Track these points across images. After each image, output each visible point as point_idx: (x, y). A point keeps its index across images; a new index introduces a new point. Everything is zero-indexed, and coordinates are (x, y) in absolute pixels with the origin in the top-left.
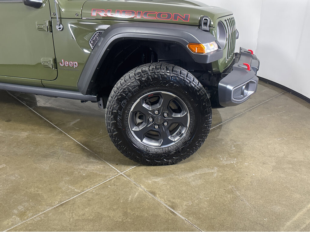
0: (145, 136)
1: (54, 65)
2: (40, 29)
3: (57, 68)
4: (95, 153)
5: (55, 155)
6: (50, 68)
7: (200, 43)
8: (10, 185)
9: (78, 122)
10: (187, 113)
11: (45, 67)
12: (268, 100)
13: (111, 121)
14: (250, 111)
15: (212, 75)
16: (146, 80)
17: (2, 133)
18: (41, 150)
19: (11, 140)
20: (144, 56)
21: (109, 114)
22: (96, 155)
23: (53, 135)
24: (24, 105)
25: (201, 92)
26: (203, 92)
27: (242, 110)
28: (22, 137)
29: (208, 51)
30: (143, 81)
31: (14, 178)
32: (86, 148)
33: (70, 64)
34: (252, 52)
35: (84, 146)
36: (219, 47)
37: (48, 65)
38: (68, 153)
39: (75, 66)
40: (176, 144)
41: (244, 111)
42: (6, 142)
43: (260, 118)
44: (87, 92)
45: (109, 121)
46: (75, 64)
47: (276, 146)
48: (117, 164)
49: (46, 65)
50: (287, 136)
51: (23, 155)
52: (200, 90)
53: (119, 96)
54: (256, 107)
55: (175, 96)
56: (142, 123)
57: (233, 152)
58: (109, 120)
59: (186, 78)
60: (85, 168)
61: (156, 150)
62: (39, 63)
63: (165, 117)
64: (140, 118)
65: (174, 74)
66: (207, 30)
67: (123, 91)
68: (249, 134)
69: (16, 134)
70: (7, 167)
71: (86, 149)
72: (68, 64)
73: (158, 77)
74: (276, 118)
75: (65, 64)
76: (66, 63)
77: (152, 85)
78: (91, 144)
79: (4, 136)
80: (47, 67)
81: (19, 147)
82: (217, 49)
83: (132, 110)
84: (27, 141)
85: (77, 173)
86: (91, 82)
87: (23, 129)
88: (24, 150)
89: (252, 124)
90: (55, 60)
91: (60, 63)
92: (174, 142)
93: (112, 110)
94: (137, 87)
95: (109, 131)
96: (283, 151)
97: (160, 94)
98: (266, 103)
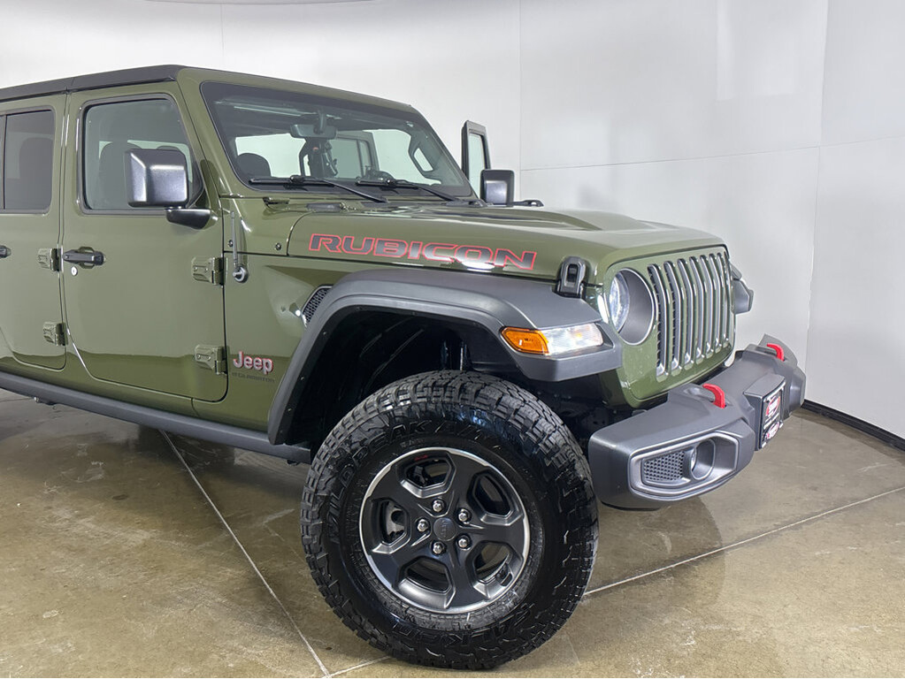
0: (406, 572)
1: (221, 364)
2: (199, 277)
3: (226, 372)
4: (288, 609)
5: (185, 600)
6: (211, 369)
7: (535, 327)
8: (41, 668)
9: (286, 516)
10: (523, 517)
11: (202, 368)
12: (869, 499)
13: (313, 520)
14: (796, 528)
15: (615, 412)
16: (406, 415)
17: (93, 526)
18: (159, 584)
19: (101, 549)
20: (448, 352)
21: (309, 501)
22: (288, 614)
23: (208, 545)
24: (178, 459)
25: (557, 458)
26: (560, 458)
27: (773, 523)
28: (132, 543)
29: (560, 350)
30: (397, 419)
31: (61, 651)
32: (272, 592)
33: (255, 363)
34: (780, 350)
35: (268, 586)
36: (606, 339)
37: (208, 363)
38: (219, 599)
39: (265, 368)
40: (489, 606)
41: (777, 527)
42: (90, 552)
43: (817, 553)
44: (277, 438)
45: (306, 520)
46: (267, 363)
47: (833, 650)
48: (329, 649)
49: (204, 363)
50: (886, 623)
51: (111, 591)
52: (552, 453)
53: (335, 453)
54: (821, 518)
55: (485, 463)
56: (400, 533)
57: (685, 653)
58: (307, 517)
59: (512, 415)
60: (241, 647)
61: (433, 620)
62: (189, 355)
63: (461, 523)
64: (395, 517)
65: (481, 404)
66: (573, 292)
67: (346, 441)
68: (760, 603)
69: (122, 534)
70: (60, 617)
71: (271, 595)
72: (260, 364)
73: (436, 409)
74: (874, 558)
75: (246, 362)
76: (257, 361)
77: (419, 429)
78: (290, 582)
79: (91, 536)
80: (204, 367)
81: (111, 570)
82: (599, 343)
83: (369, 493)
84: (139, 555)
85: (216, 657)
86: (286, 414)
87: (144, 523)
88: (120, 577)
89: (785, 572)
90: (224, 353)
91: (235, 360)
92: (486, 599)
93: (317, 491)
94: (380, 432)
95: (307, 548)
96: (851, 670)
97: (445, 454)
98: (861, 506)
